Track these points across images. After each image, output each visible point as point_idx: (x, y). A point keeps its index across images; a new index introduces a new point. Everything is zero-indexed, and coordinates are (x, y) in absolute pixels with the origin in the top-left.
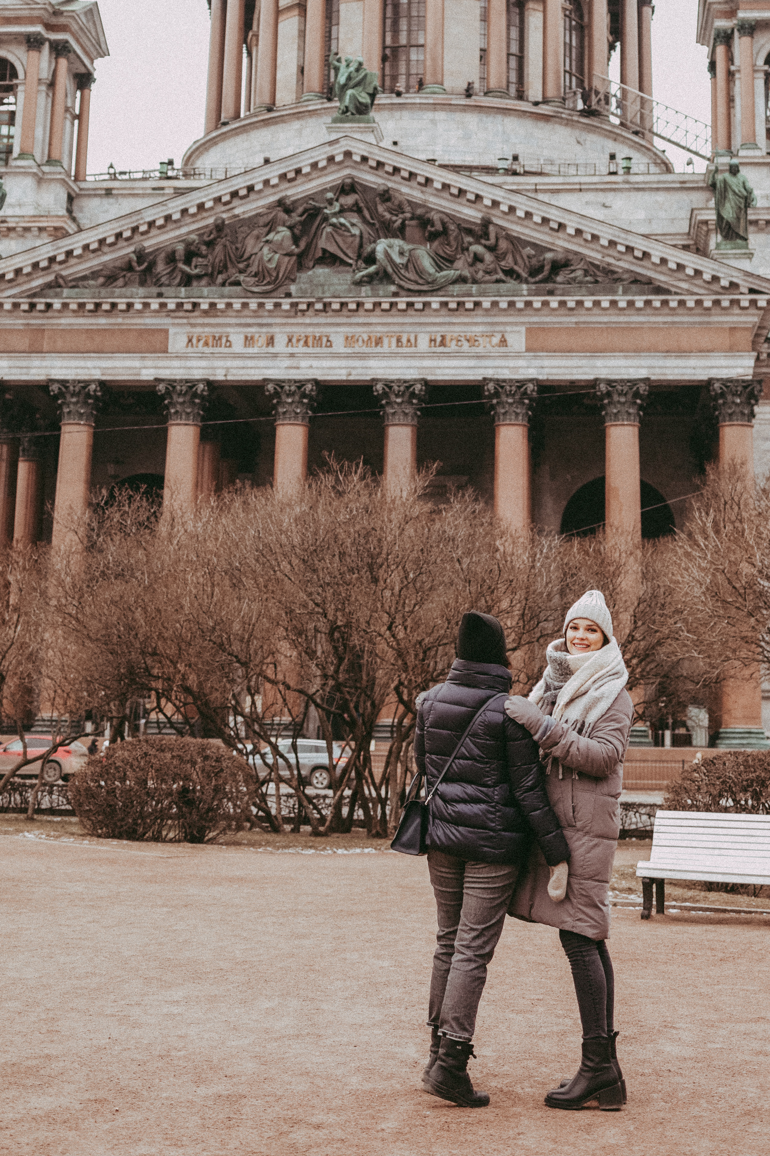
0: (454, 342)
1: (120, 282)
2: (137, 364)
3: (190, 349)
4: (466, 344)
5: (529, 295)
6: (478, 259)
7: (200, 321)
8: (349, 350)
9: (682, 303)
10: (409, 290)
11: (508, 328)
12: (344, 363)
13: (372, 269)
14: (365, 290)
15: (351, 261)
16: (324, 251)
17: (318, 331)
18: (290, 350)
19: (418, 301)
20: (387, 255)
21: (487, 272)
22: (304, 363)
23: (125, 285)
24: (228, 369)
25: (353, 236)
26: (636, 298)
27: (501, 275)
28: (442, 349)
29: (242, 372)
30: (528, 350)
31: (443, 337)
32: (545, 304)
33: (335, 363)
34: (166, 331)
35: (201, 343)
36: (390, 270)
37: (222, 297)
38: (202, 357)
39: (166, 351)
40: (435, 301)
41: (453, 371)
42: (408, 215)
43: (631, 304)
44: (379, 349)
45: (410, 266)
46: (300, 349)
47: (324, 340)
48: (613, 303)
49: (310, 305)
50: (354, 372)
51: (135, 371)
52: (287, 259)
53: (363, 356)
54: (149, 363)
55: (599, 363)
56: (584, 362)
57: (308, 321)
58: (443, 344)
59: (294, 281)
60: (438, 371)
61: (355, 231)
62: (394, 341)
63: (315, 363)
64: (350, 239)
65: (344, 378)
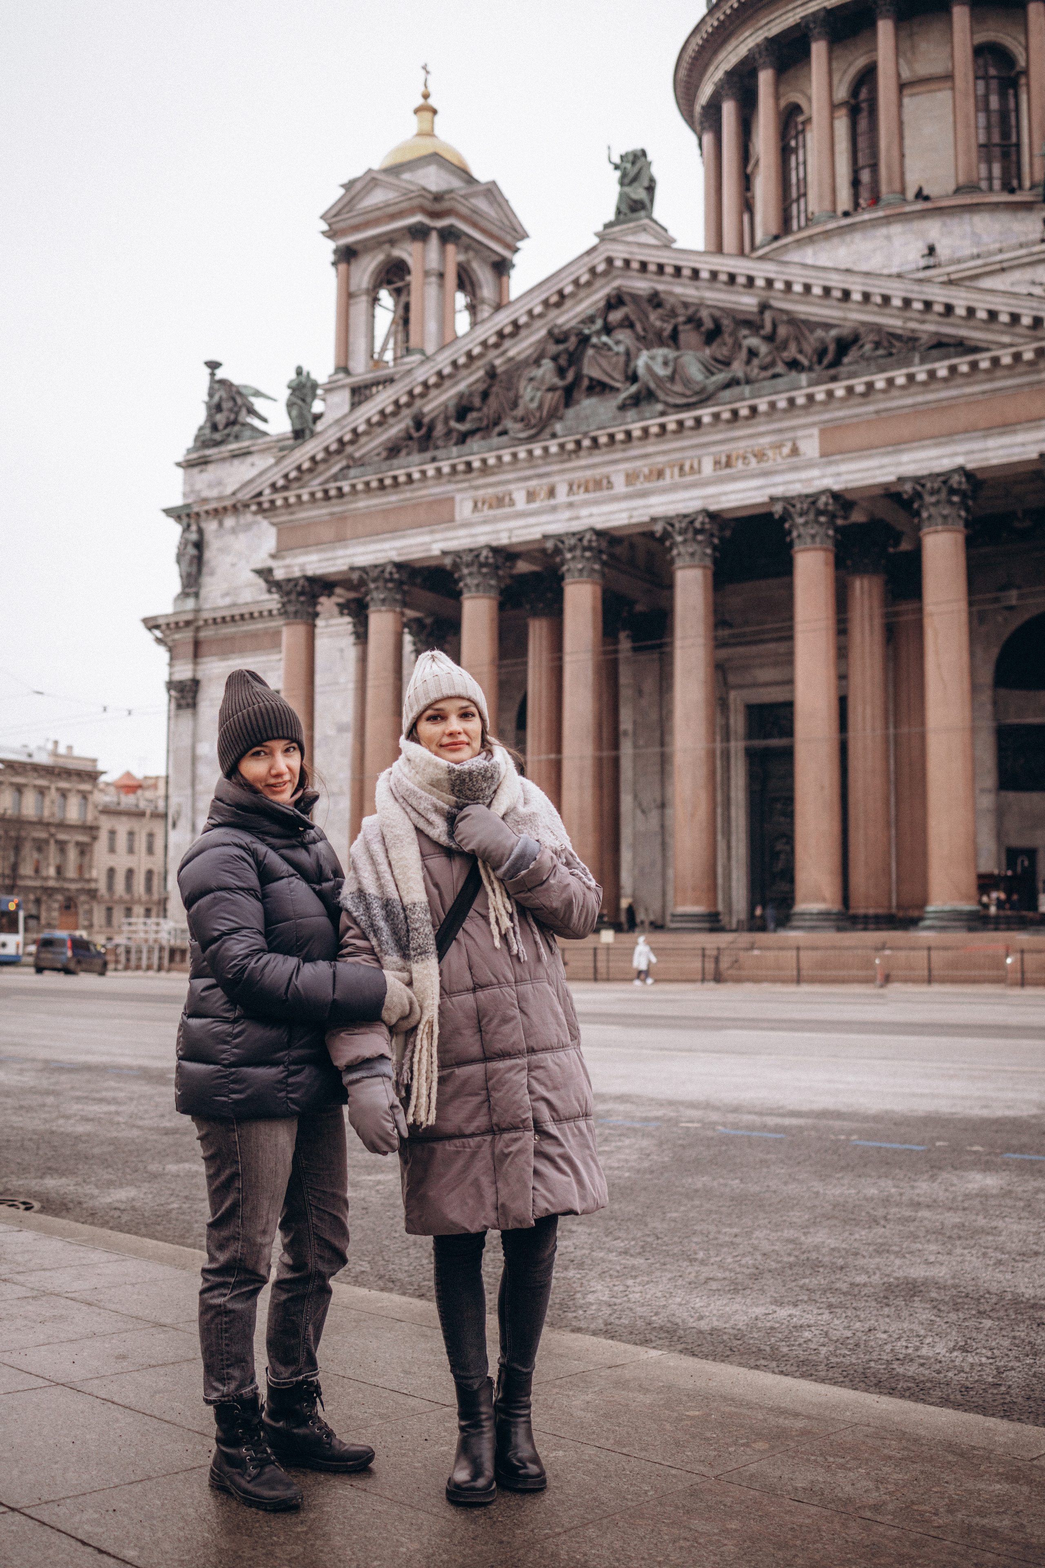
0: (740, 461)
1: (404, 452)
2: (427, 538)
3: (477, 514)
4: (753, 461)
5: (810, 385)
6: (752, 353)
7: (481, 481)
8: (630, 489)
9: (995, 361)
10: (676, 406)
11: (800, 433)
12: (624, 505)
13: (634, 389)
14: (631, 414)
15: (618, 385)
16: (591, 379)
17: (598, 472)
18: (572, 498)
19: (687, 417)
20: (649, 368)
21: (764, 368)
22: (584, 512)
23: (408, 454)
24: (511, 530)
25: (617, 354)
26: (937, 365)
27: (780, 368)
28: (728, 471)
29: (524, 531)
30: (823, 455)
31: (729, 457)
32: (830, 394)
33: (614, 507)
34: (452, 499)
35: (486, 507)
36: (652, 385)
37: (491, 450)
38: (485, 522)
39: (452, 520)
40: (706, 414)
41: (740, 496)
42: (681, 319)
43: (932, 374)
44: (661, 483)
45: (677, 377)
46: (581, 496)
47: (605, 482)
48: (911, 377)
49: (578, 443)
50: (635, 513)
51: (425, 547)
52: (550, 395)
53: (644, 494)
54: (438, 536)
55: (905, 457)
56: (886, 460)
57: (583, 462)
58: (728, 465)
59: (561, 418)
60: (724, 498)
61: (621, 349)
62: (676, 470)
63: (595, 510)
64: (614, 359)
65: (625, 522)
